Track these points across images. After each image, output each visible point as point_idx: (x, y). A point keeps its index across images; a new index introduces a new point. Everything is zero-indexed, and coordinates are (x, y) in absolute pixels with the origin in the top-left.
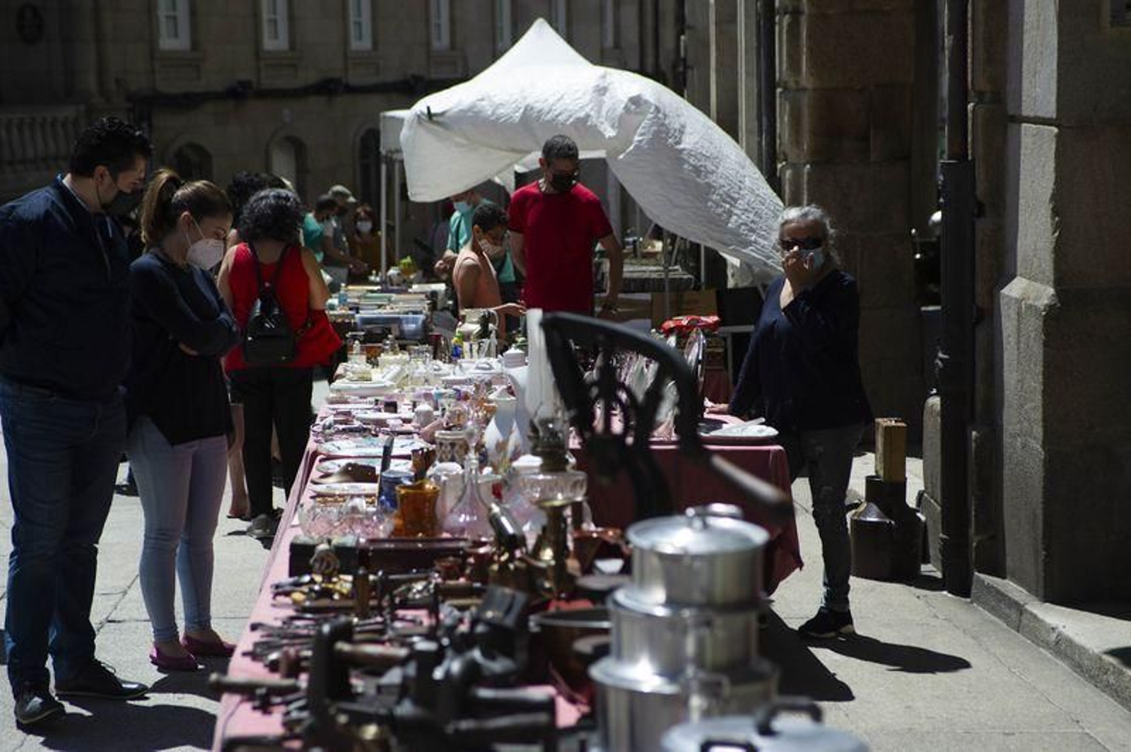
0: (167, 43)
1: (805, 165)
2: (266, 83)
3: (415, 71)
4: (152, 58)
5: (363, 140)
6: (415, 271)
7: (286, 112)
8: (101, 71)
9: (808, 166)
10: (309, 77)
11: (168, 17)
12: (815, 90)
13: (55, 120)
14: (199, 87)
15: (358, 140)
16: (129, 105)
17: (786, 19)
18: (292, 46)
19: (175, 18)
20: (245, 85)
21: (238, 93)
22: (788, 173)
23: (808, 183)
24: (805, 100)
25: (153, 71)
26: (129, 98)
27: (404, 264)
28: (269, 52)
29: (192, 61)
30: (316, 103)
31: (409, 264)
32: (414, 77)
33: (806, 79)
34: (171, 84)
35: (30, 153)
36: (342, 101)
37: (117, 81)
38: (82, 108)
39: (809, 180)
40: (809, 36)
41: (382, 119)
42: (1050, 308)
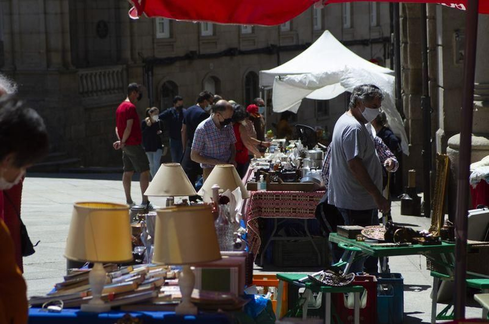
0: (160, 35)
1: (409, 95)
2: (202, 52)
3: (273, 43)
4: (153, 43)
5: (247, 77)
6: (273, 136)
7: (211, 64)
8: (132, 49)
9: (410, 95)
10: (222, 47)
11: (160, 23)
12: (412, 69)
13: (114, 72)
14: (173, 55)
15: (245, 77)
16: (144, 64)
17: (403, 45)
18: (214, 34)
19: (163, 23)
20: (193, 53)
21: (190, 57)
22: (404, 97)
23: (410, 101)
24: (409, 73)
25: (154, 48)
26: (144, 61)
27: (269, 133)
28: (204, 37)
29: (170, 43)
30: (225, 60)
31: (271, 133)
32: (272, 45)
33: (410, 66)
34: (161, 54)
35: (104, 87)
36: (237, 59)
37: (139, 54)
38: (125, 66)
39: (411, 100)
40: (410, 52)
41: (260, 74)
42: (443, 136)
